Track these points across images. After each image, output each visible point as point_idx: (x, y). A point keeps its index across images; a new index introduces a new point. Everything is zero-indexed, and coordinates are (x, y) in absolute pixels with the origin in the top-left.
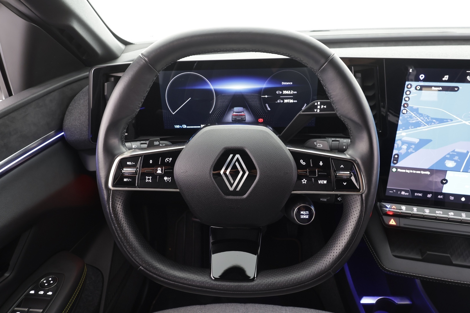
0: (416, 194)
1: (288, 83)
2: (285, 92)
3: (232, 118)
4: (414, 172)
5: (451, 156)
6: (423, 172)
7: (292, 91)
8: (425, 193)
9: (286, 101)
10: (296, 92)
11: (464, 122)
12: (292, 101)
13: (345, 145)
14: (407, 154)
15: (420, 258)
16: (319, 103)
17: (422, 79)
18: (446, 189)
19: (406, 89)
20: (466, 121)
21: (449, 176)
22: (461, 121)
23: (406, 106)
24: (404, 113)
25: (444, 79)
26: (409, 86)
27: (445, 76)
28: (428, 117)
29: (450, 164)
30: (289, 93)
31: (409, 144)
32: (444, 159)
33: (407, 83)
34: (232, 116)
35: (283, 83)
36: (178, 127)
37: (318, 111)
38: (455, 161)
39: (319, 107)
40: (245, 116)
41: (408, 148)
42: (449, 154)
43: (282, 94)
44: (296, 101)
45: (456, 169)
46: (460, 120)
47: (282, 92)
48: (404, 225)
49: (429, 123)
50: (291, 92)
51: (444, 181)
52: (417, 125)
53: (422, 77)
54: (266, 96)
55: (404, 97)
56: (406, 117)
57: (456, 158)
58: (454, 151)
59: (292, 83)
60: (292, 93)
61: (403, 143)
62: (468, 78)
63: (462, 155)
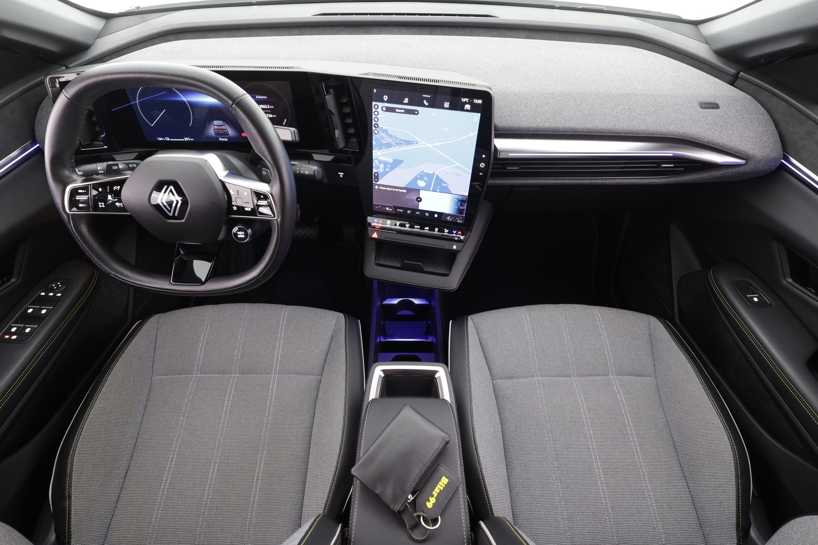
0: (398, 210)
1: (262, 97)
2: (262, 106)
3: (214, 132)
4: (394, 190)
5: (421, 176)
6: (401, 191)
7: (269, 105)
8: (406, 209)
10: (273, 107)
11: (427, 145)
12: (270, 116)
14: (385, 173)
15: (399, 266)
17: (386, 100)
18: (422, 206)
19: (374, 110)
20: (429, 144)
21: (423, 194)
22: (424, 144)
23: (376, 126)
24: (376, 134)
25: (405, 102)
26: (376, 107)
27: (405, 99)
28: (396, 138)
29: (421, 184)
30: (266, 107)
31: (386, 164)
32: (416, 179)
33: (374, 103)
34: (214, 129)
35: (257, 97)
36: (161, 139)
38: (425, 181)
40: (227, 129)
41: (385, 167)
42: (419, 174)
44: (275, 116)
45: (426, 189)
46: (424, 143)
48: (385, 238)
49: (399, 144)
51: (419, 200)
52: (389, 145)
53: (386, 98)
55: (373, 118)
56: (378, 137)
57: (426, 178)
58: (422, 172)
59: (266, 97)
60: (269, 107)
61: (380, 162)
62: (425, 102)
63: (430, 176)
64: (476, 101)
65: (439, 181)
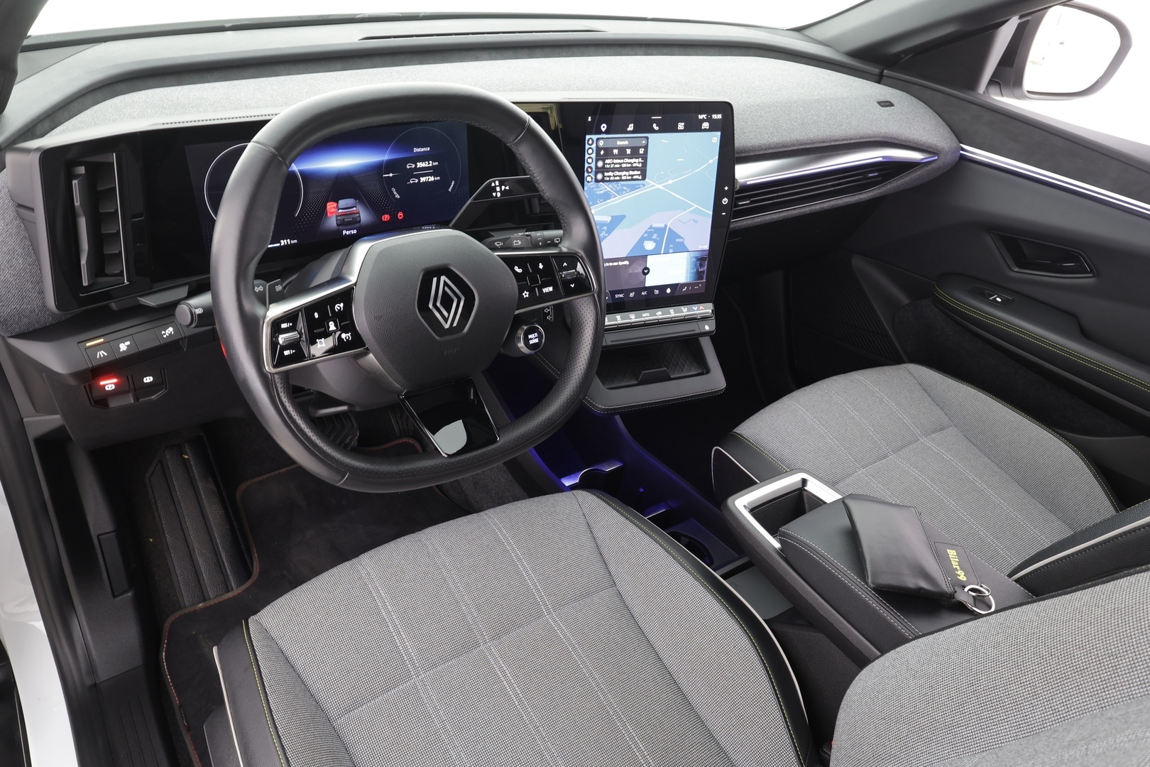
0: (617, 296)
1: (423, 150)
2: (420, 165)
3: (337, 220)
4: (611, 264)
5: (648, 236)
6: (621, 263)
7: (431, 162)
8: (627, 292)
9: (423, 179)
10: (437, 163)
11: (657, 186)
12: (432, 179)
13: (540, 241)
15: (636, 382)
16: (497, 183)
17: (603, 130)
18: (651, 281)
19: (587, 146)
20: (659, 184)
21: (652, 262)
22: (654, 186)
23: (590, 170)
24: (588, 182)
25: (629, 129)
26: (590, 142)
27: (630, 126)
29: (649, 245)
30: (427, 165)
31: (601, 225)
32: (642, 240)
33: (588, 137)
34: (337, 216)
35: (416, 150)
37: (499, 195)
38: (655, 241)
39: (498, 189)
40: (359, 213)
42: (646, 232)
43: (416, 169)
44: (439, 178)
45: (656, 252)
46: (653, 183)
47: (416, 165)
48: (612, 341)
49: (620, 191)
50: (429, 164)
51: (646, 271)
52: (608, 196)
53: (604, 127)
54: (391, 175)
55: (586, 158)
56: (592, 186)
57: (655, 236)
58: (651, 227)
59: (429, 149)
60: (431, 165)
62: (654, 126)
63: (660, 231)
64: (715, 116)
65: (673, 235)
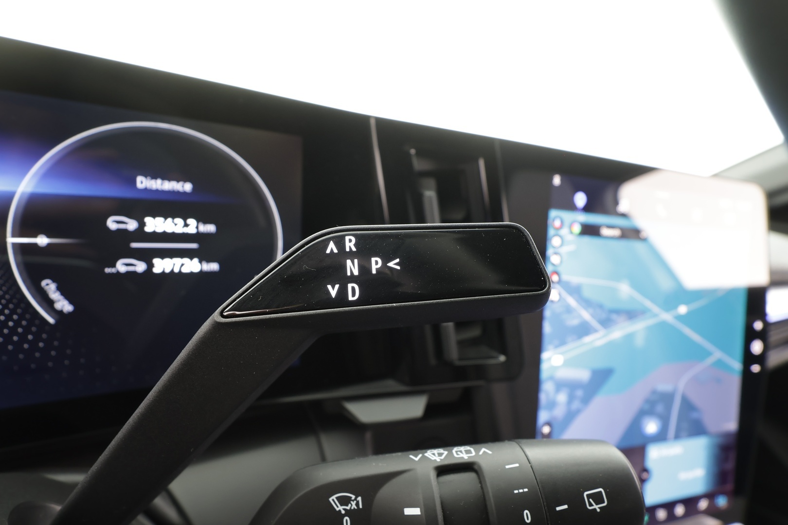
1: (167, 185)
2: (154, 224)
5: (651, 405)
7: (192, 222)
9: (161, 266)
10: (211, 228)
12: (192, 266)
14: (570, 416)
16: (350, 244)
17: (580, 204)
18: (651, 493)
19: (551, 232)
22: (658, 314)
23: (556, 278)
24: (553, 302)
25: (618, 209)
26: (557, 224)
28: (601, 306)
29: (651, 426)
30: (178, 229)
31: (571, 386)
32: (639, 415)
33: (552, 214)
35: (143, 182)
37: (354, 292)
38: (659, 417)
39: (352, 267)
41: (571, 398)
42: (646, 400)
43: (141, 234)
44: (214, 267)
45: (661, 437)
46: (656, 310)
47: (142, 224)
49: (606, 323)
50: (186, 225)
51: (645, 475)
52: (584, 330)
53: (580, 200)
54: (42, 241)
55: (548, 254)
56: (558, 310)
57: (659, 408)
58: (653, 391)
59: (188, 187)
60: (192, 230)
61: (560, 385)
63: (667, 398)
65: (688, 406)
